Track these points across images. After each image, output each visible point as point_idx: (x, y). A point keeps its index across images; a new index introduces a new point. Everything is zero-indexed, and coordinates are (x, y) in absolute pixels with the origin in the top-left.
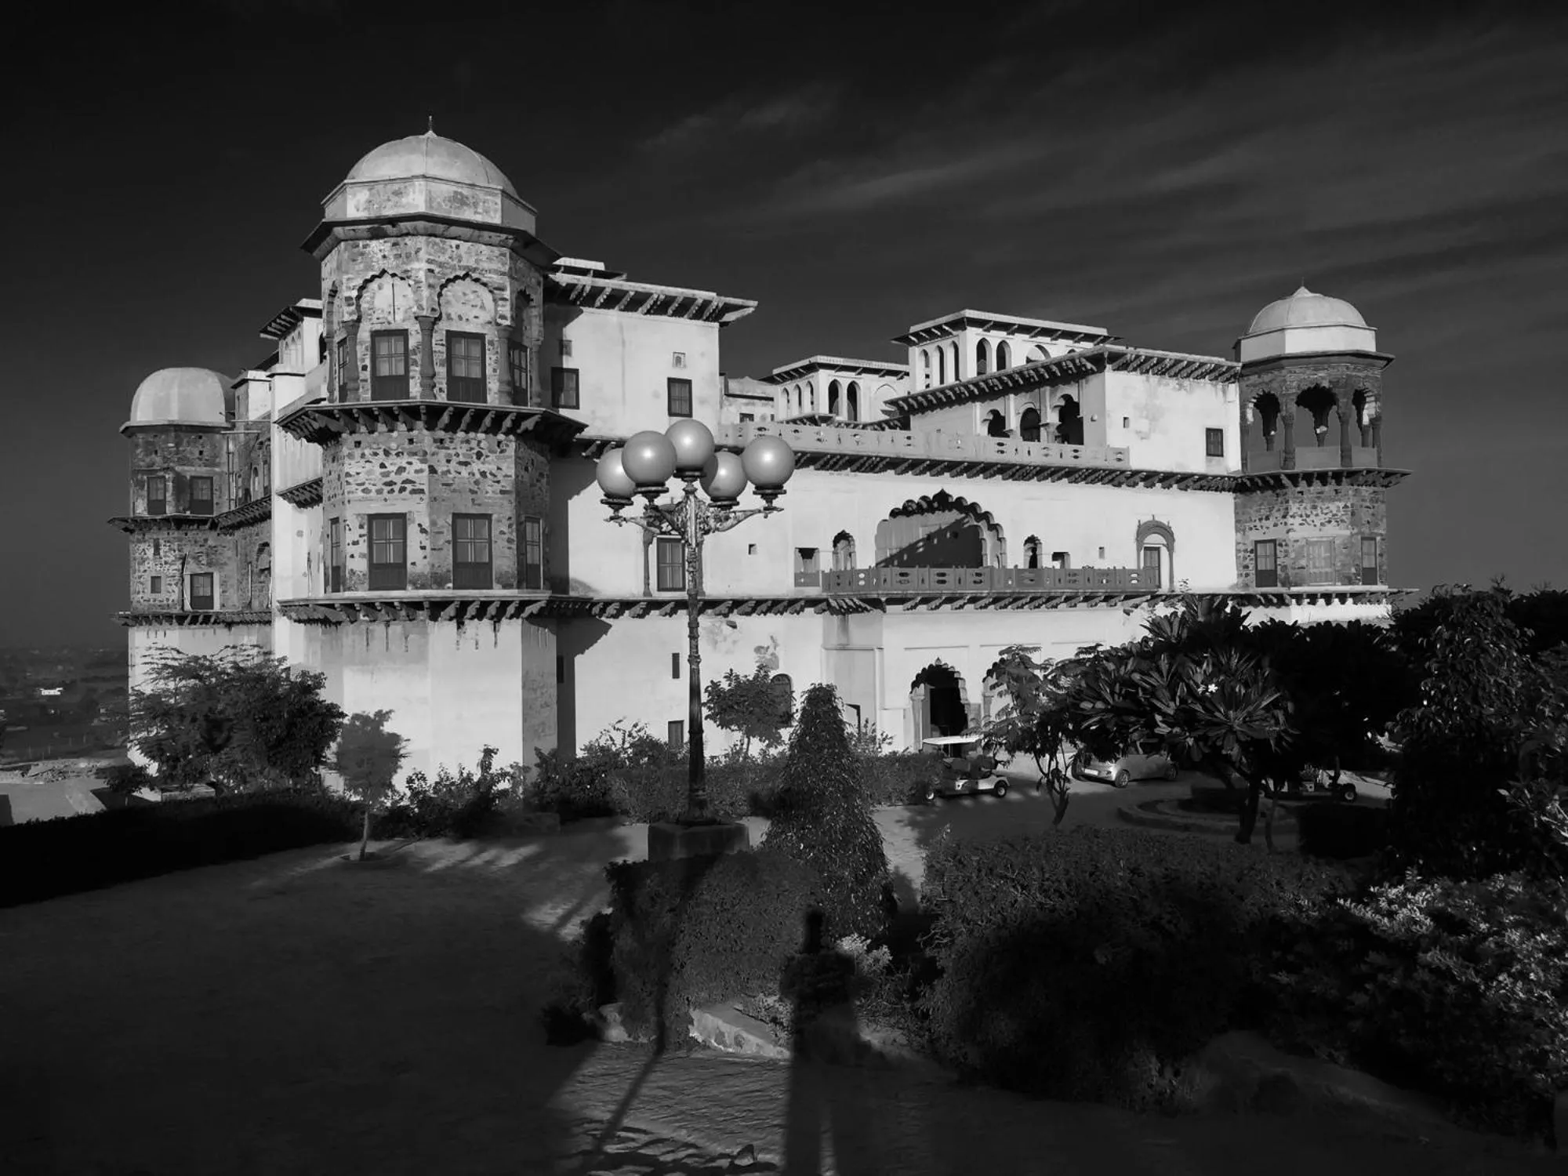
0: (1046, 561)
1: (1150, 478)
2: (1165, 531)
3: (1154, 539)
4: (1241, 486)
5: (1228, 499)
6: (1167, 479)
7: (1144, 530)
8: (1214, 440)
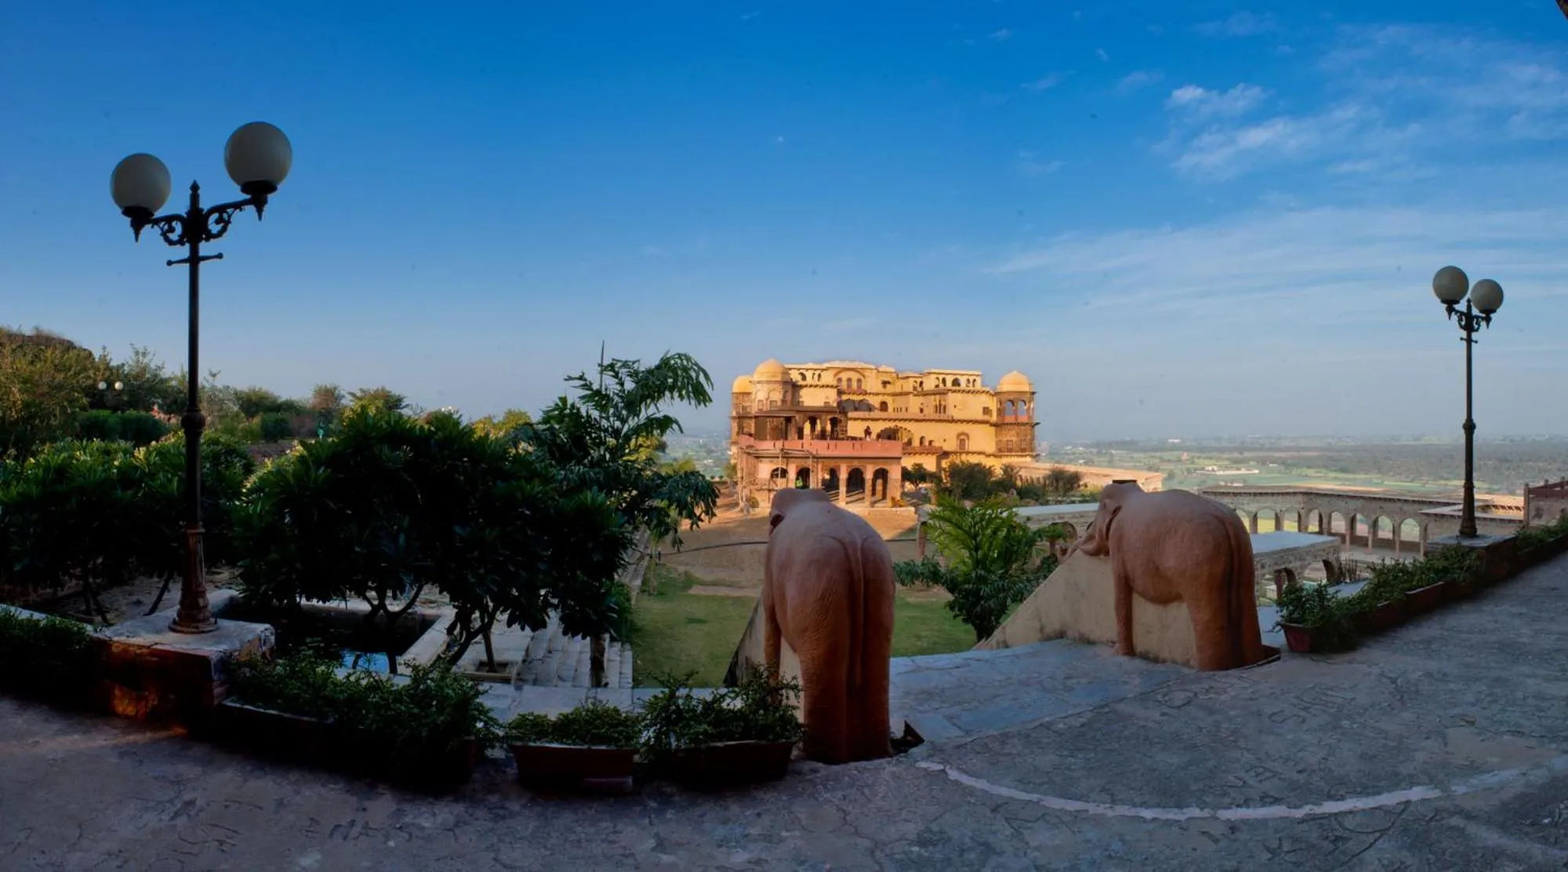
0: (926, 443)
1: (962, 421)
2: (967, 435)
3: (962, 437)
4: (995, 425)
5: (993, 429)
6: (968, 422)
7: (959, 435)
8: (986, 411)
